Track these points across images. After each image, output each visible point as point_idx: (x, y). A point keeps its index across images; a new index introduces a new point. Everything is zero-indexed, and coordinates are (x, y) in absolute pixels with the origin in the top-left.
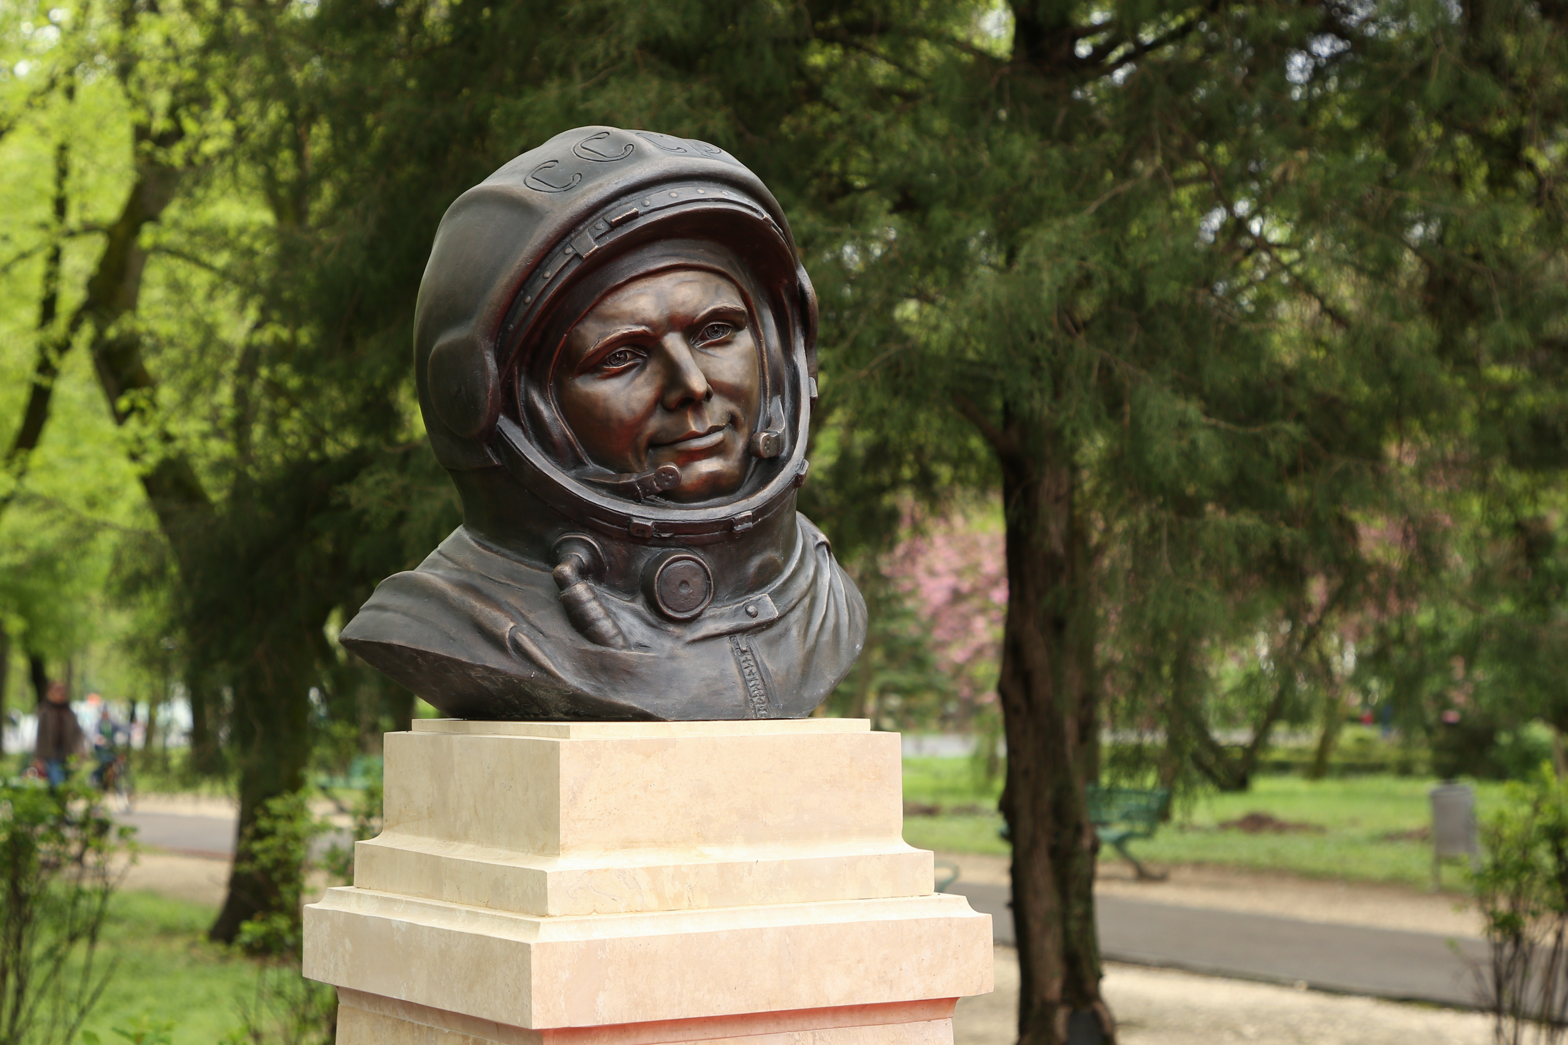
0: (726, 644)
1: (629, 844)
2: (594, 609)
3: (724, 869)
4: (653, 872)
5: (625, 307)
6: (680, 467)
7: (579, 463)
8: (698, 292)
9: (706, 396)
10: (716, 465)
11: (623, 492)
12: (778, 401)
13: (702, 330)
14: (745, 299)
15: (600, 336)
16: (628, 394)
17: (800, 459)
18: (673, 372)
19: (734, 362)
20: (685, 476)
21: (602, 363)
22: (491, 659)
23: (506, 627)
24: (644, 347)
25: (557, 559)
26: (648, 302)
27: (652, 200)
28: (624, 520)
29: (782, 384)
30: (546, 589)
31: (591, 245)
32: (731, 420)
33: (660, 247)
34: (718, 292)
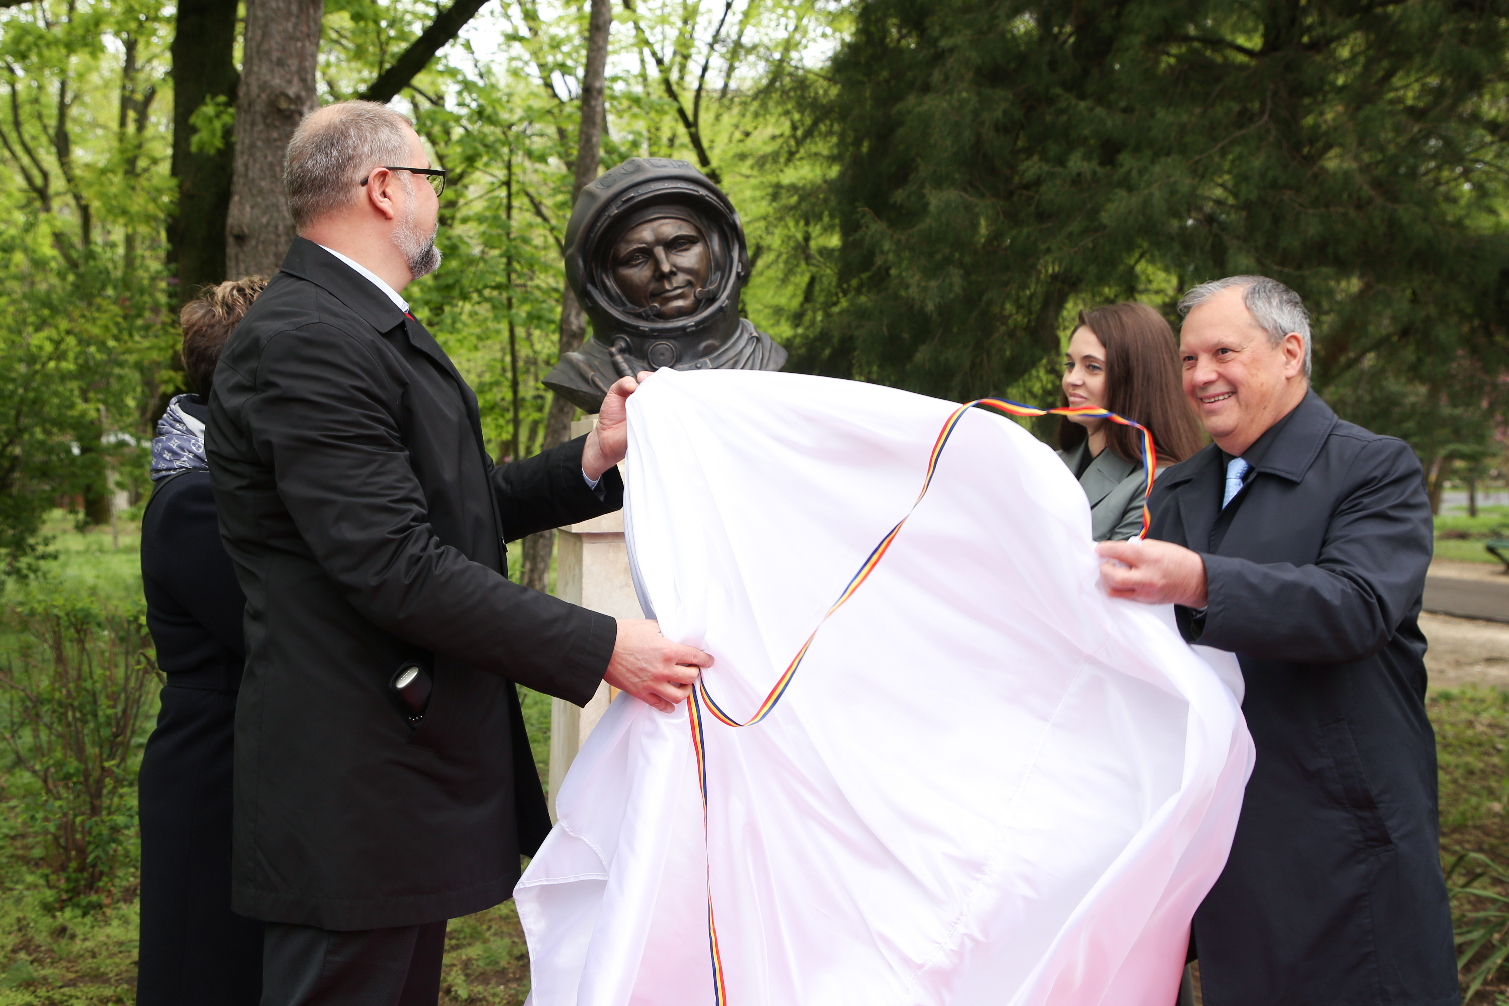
2: (625, 366)
5: (636, 236)
6: (661, 304)
7: (624, 304)
8: (670, 228)
9: (672, 273)
10: (680, 303)
11: (639, 316)
12: (719, 274)
13: (674, 244)
14: (698, 230)
15: (625, 249)
16: (640, 274)
17: (723, 299)
18: (657, 264)
19: (690, 258)
20: (664, 308)
21: (629, 261)
22: (584, 388)
23: (590, 374)
24: (647, 253)
25: (612, 345)
26: (647, 234)
27: (642, 190)
28: (637, 328)
29: (723, 266)
30: (607, 358)
31: (614, 211)
32: (689, 283)
33: (652, 210)
34: (680, 228)
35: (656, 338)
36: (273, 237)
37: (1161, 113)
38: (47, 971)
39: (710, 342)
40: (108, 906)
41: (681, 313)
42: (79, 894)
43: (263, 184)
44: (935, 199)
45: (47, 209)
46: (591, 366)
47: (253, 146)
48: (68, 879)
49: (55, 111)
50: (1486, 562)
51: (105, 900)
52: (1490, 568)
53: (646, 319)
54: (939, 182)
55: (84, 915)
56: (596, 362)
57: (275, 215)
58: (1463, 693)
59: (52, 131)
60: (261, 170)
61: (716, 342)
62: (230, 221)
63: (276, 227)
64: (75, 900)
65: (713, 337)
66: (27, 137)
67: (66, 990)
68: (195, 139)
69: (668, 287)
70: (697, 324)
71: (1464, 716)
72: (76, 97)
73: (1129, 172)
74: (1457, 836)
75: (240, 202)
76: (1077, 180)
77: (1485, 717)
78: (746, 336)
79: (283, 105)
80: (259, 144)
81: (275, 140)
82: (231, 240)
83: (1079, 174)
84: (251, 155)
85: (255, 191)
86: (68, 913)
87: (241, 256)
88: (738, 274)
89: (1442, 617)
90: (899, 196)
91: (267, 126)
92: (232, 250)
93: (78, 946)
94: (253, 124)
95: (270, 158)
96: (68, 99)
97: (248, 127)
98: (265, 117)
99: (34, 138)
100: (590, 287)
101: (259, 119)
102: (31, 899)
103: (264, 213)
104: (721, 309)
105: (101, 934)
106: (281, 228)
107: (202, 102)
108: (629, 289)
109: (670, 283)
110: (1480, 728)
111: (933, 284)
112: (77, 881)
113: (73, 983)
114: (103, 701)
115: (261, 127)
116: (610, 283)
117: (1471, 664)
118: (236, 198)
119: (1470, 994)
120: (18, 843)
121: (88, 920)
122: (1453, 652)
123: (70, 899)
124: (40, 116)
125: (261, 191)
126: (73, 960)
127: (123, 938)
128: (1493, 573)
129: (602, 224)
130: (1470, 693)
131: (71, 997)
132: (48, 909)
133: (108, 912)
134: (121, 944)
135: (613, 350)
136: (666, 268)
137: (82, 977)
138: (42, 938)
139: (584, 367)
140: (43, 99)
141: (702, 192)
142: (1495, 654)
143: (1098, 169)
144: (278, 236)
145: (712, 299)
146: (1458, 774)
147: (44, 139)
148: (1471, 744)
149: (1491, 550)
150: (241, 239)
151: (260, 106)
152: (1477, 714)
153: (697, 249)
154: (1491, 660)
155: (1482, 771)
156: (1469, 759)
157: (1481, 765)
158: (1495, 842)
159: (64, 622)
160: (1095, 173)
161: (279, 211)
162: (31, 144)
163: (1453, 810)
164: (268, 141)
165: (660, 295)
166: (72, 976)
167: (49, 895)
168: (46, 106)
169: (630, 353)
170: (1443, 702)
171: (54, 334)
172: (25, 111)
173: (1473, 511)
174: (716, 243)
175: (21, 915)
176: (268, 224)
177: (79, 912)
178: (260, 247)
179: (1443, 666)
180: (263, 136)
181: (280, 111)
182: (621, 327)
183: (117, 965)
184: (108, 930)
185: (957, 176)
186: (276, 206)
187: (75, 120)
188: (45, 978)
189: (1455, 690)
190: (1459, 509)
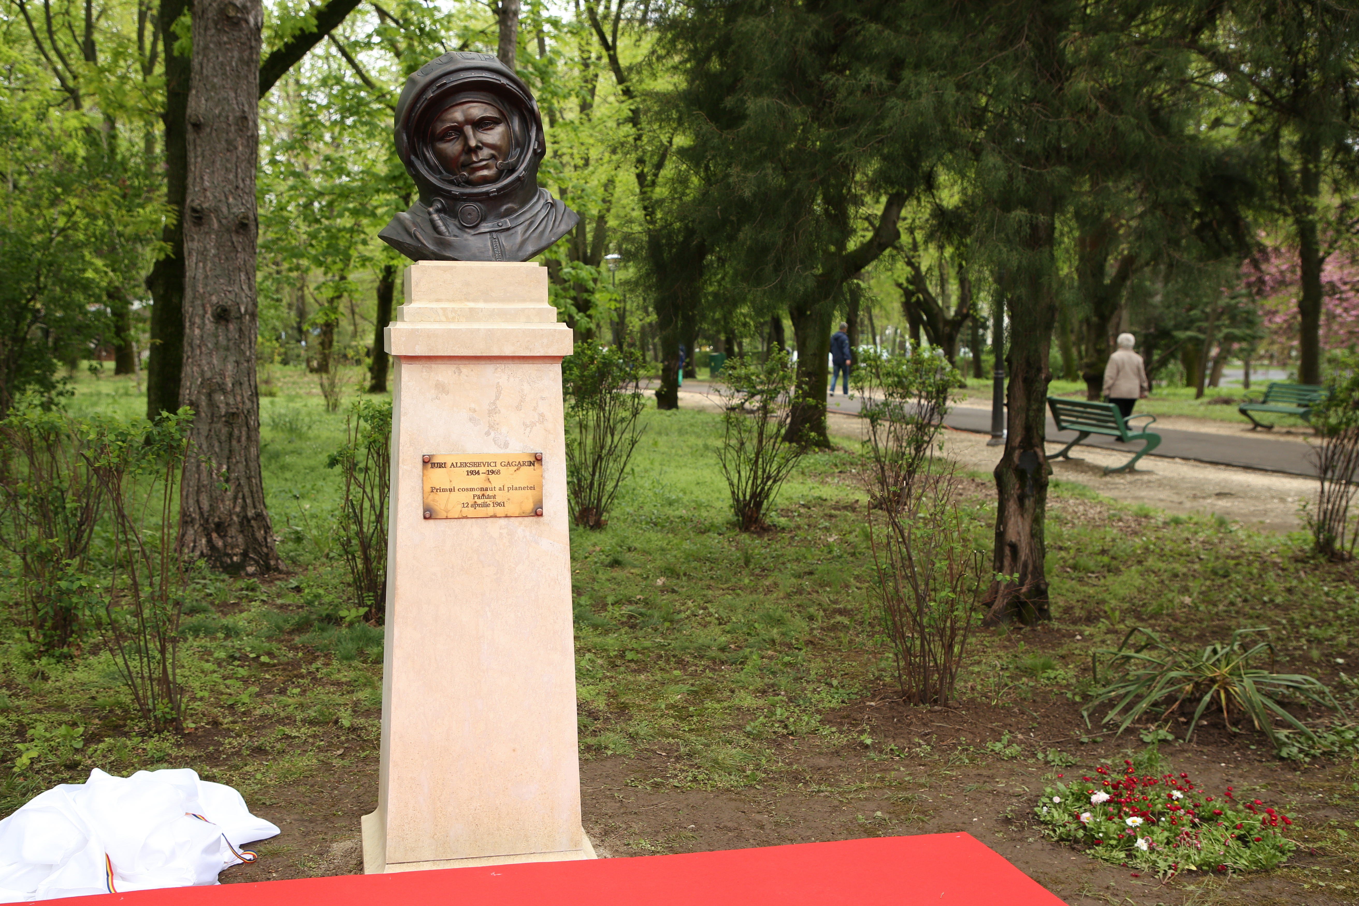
0: (488, 236)
1: (438, 300)
2: (440, 223)
3: (471, 309)
4: (444, 309)
5: (449, 117)
6: (470, 174)
7: (441, 173)
8: (478, 110)
9: (478, 148)
10: (485, 172)
11: (451, 182)
12: (519, 150)
13: (481, 124)
14: (501, 112)
15: (441, 127)
16: (452, 148)
17: (521, 170)
18: (466, 139)
19: (494, 136)
20: (472, 177)
21: (444, 137)
22: (408, 240)
23: (413, 229)
24: (458, 130)
25: (431, 206)
26: (458, 115)
27: (452, 78)
28: (450, 192)
29: (522, 144)
30: (427, 216)
31: (430, 95)
32: (493, 157)
33: (462, 95)
34: (485, 110)
35: (465, 200)
36: (224, 126)
37: (936, 35)
38: (21, 702)
39: (510, 205)
40: (78, 656)
41: (486, 180)
42: (53, 647)
43: (215, 80)
44: (753, 105)
45: (78, 106)
46: (415, 224)
47: (206, 48)
48: (44, 635)
49: (83, 24)
50: (1242, 422)
51: (74, 652)
52: (1242, 426)
53: (458, 185)
54: (759, 91)
55: (58, 662)
56: (419, 220)
57: (226, 108)
58: (1191, 518)
59: (80, 40)
60: (214, 68)
61: (516, 207)
62: (189, 111)
63: (227, 117)
64: (51, 652)
65: (512, 202)
66: (60, 45)
67: (34, 716)
68: (177, 45)
69: (475, 159)
70: (499, 190)
71: (1186, 534)
72: (103, 12)
73: (908, 86)
74: (1153, 621)
75: (197, 96)
76: (867, 90)
77: (1201, 536)
78: (542, 202)
79: (232, 13)
80: (212, 46)
81: (225, 43)
82: (189, 127)
83: (869, 86)
84: (205, 55)
85: (208, 87)
86: (44, 660)
87: (198, 141)
88: (534, 150)
89: (1192, 462)
90: (729, 102)
91: (219, 31)
92: (190, 136)
93: (49, 685)
94: (206, 29)
95: (221, 59)
96: (95, 13)
97: (202, 31)
98: (216, 23)
99: (66, 45)
100: (413, 157)
101: (211, 24)
102: (16, 649)
103: (217, 106)
104: (519, 178)
105: (69, 678)
106: (231, 118)
107: (180, 13)
108: (445, 161)
109: (477, 156)
110: (1193, 543)
111: (750, 175)
112: (52, 636)
113: (39, 711)
114: (69, 496)
115: (213, 31)
116: (429, 155)
117: (1204, 498)
118: (194, 92)
119: (1121, 729)
120: (14, 611)
121: (60, 667)
122: (1193, 488)
123: (47, 651)
124: (70, 27)
125: (214, 86)
126: (42, 695)
127: (86, 680)
128: (1243, 430)
129: (421, 105)
130: (1195, 519)
131: (36, 720)
132: (29, 657)
133: (77, 661)
134: (83, 684)
135: (431, 209)
136: (473, 143)
137: (49, 707)
138: (22, 679)
139: (409, 224)
140: (73, 11)
141: (504, 81)
142: (1226, 491)
143: (884, 81)
144: (229, 125)
145: (512, 170)
146: (1165, 576)
147: (75, 47)
148: (1181, 555)
149: (1243, 412)
150: (197, 126)
151: (211, 14)
152: (1196, 533)
153: (500, 129)
154: (1220, 495)
155: (1184, 574)
156: (1176, 566)
157: (1185, 570)
158: (1178, 624)
159: (35, 433)
160: (881, 84)
161: (229, 105)
162: (64, 51)
163: (1154, 603)
164: (219, 44)
165: (469, 166)
166: (41, 706)
167: (29, 647)
168: (75, 18)
169: (445, 213)
170: (1173, 524)
171: (65, 208)
172: (57, 22)
173: (1247, 384)
174: (516, 124)
175: (6, 661)
176: (220, 114)
177: (53, 661)
178: (214, 134)
179: (1183, 499)
180: (215, 39)
181: (228, 18)
182: (437, 191)
183: (78, 699)
184: (75, 674)
185: (775, 86)
186: (226, 99)
187: (101, 31)
188: (18, 707)
189: (1183, 516)
190: (1237, 382)
